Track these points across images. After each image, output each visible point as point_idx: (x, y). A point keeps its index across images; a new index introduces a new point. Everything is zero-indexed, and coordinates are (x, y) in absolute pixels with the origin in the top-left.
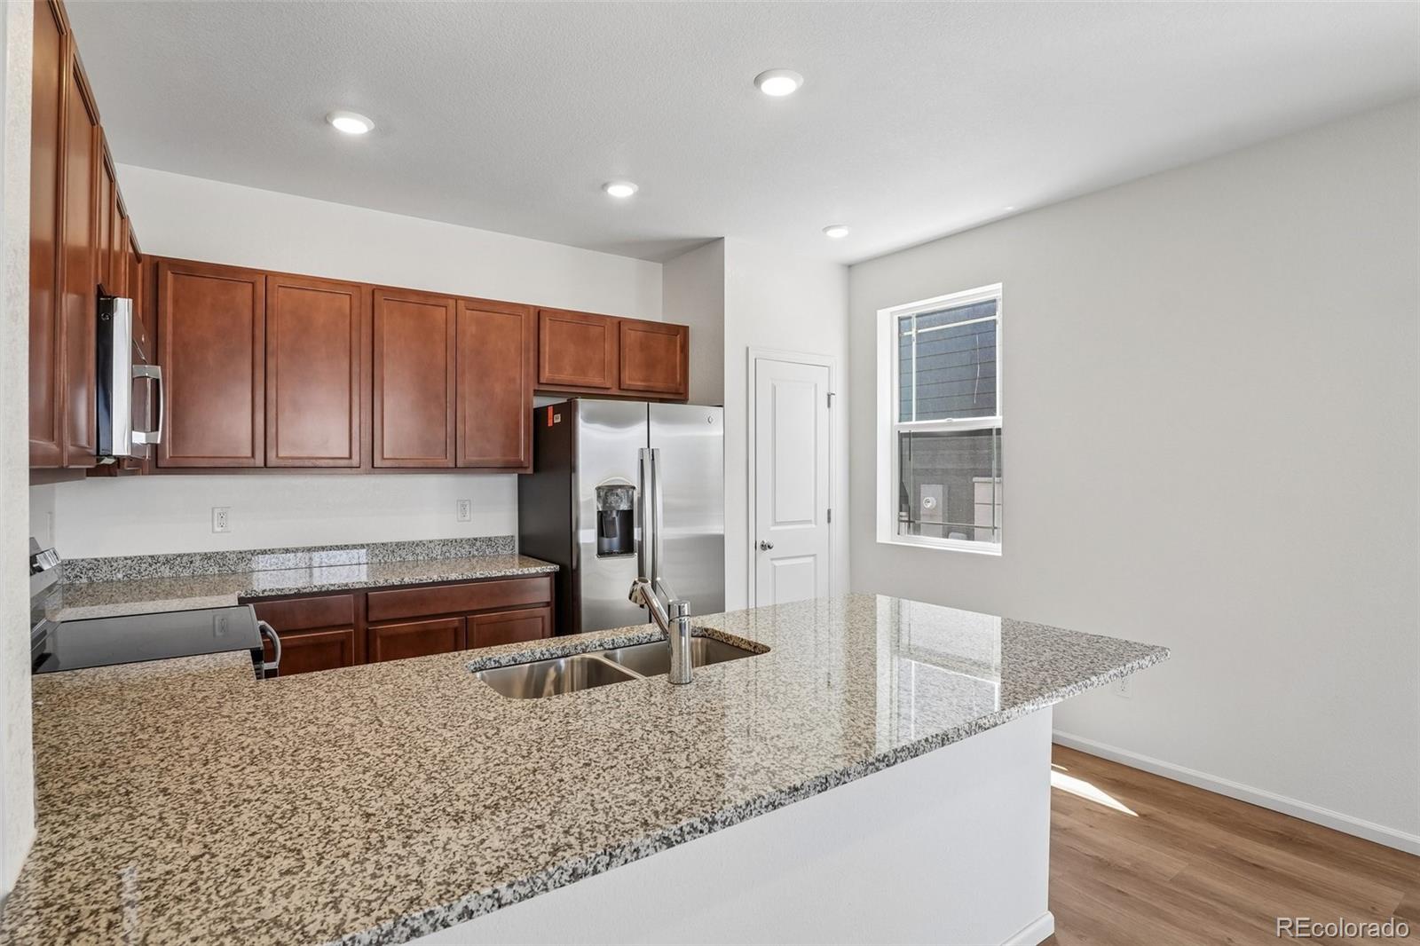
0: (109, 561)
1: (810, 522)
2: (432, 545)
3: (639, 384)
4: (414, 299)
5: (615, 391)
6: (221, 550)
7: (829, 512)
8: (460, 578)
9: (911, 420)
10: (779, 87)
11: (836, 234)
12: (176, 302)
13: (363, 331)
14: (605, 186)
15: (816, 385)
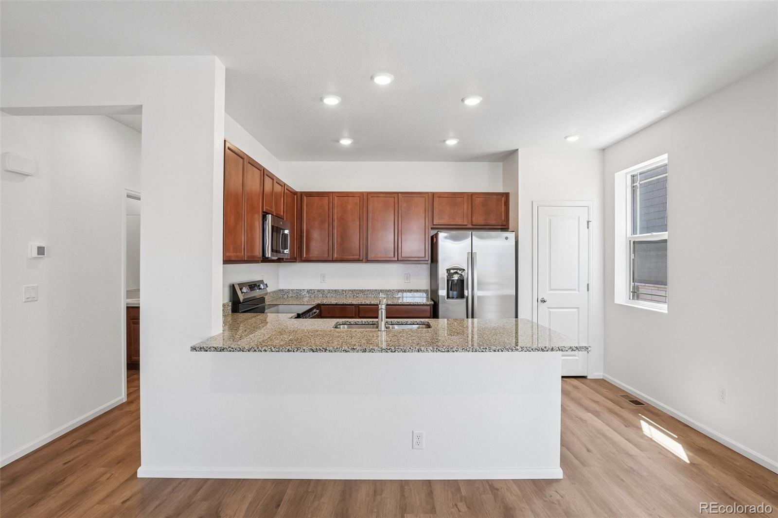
0: (292, 290)
1: (575, 290)
2: (393, 291)
3: (482, 223)
4: (382, 195)
5: (470, 226)
6: (323, 289)
7: (588, 285)
8: (392, 303)
9: (637, 234)
10: (472, 102)
11: (572, 139)
12: (307, 206)
13: (364, 209)
14: (444, 141)
15: (579, 217)
